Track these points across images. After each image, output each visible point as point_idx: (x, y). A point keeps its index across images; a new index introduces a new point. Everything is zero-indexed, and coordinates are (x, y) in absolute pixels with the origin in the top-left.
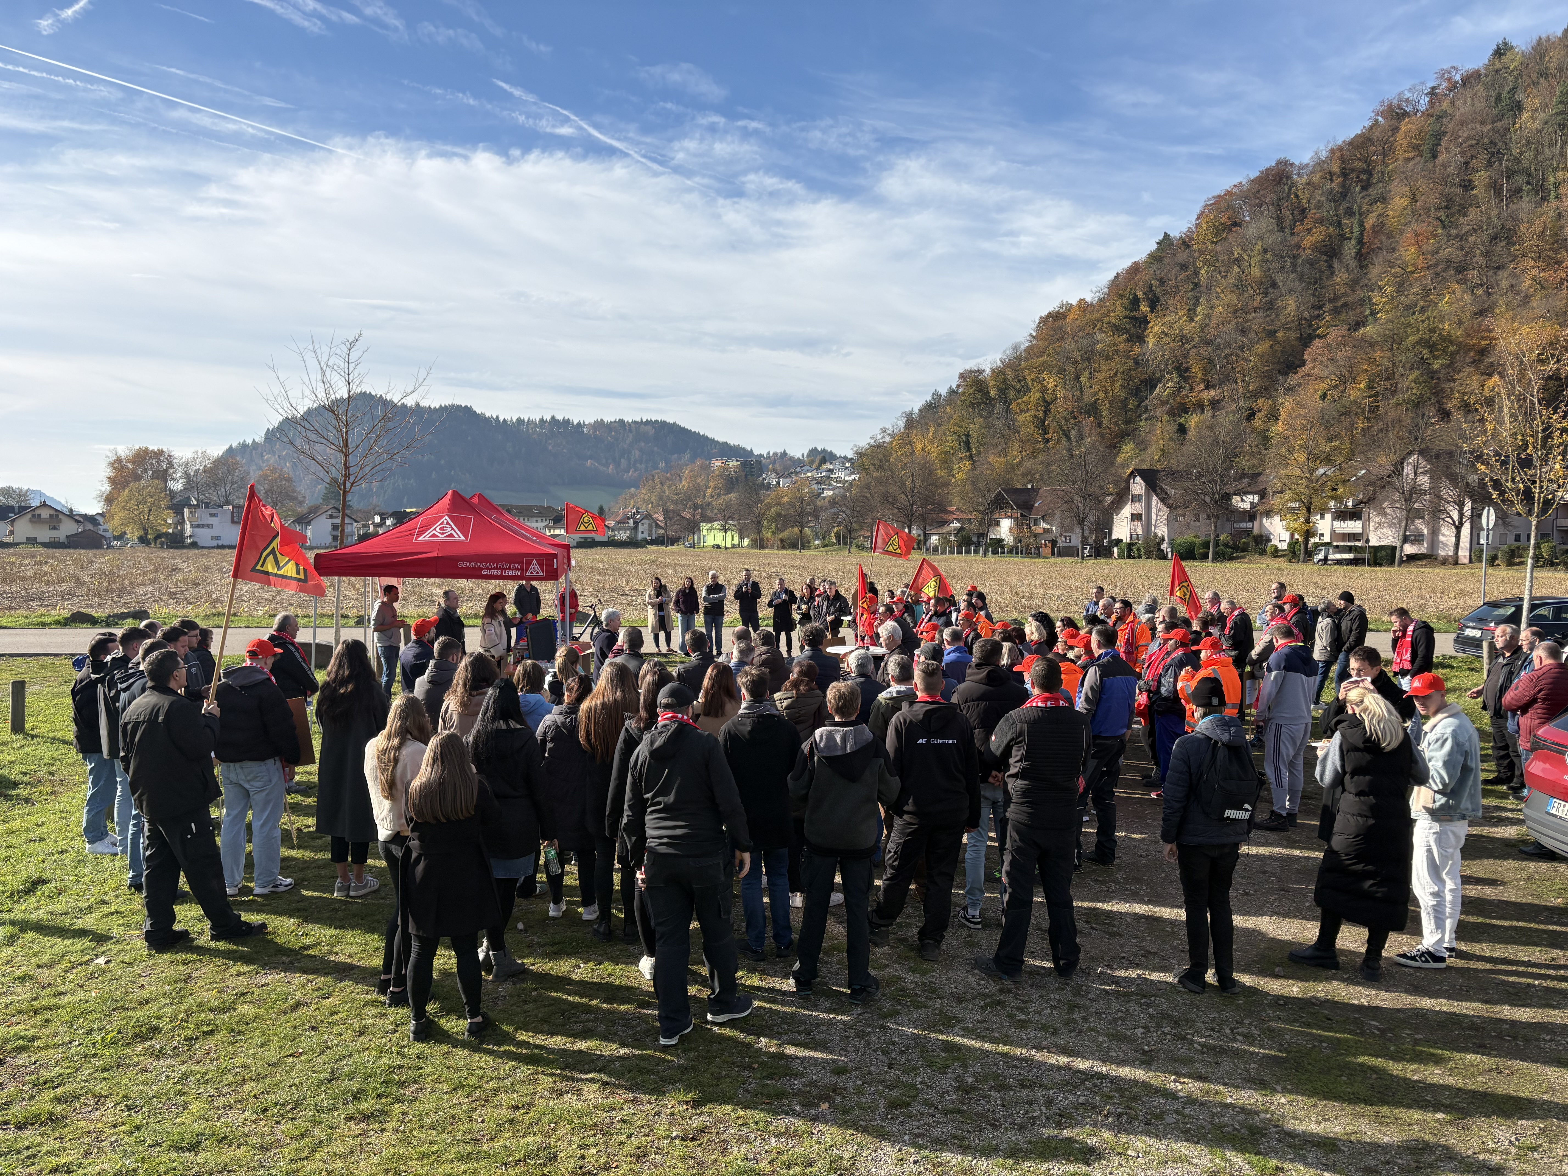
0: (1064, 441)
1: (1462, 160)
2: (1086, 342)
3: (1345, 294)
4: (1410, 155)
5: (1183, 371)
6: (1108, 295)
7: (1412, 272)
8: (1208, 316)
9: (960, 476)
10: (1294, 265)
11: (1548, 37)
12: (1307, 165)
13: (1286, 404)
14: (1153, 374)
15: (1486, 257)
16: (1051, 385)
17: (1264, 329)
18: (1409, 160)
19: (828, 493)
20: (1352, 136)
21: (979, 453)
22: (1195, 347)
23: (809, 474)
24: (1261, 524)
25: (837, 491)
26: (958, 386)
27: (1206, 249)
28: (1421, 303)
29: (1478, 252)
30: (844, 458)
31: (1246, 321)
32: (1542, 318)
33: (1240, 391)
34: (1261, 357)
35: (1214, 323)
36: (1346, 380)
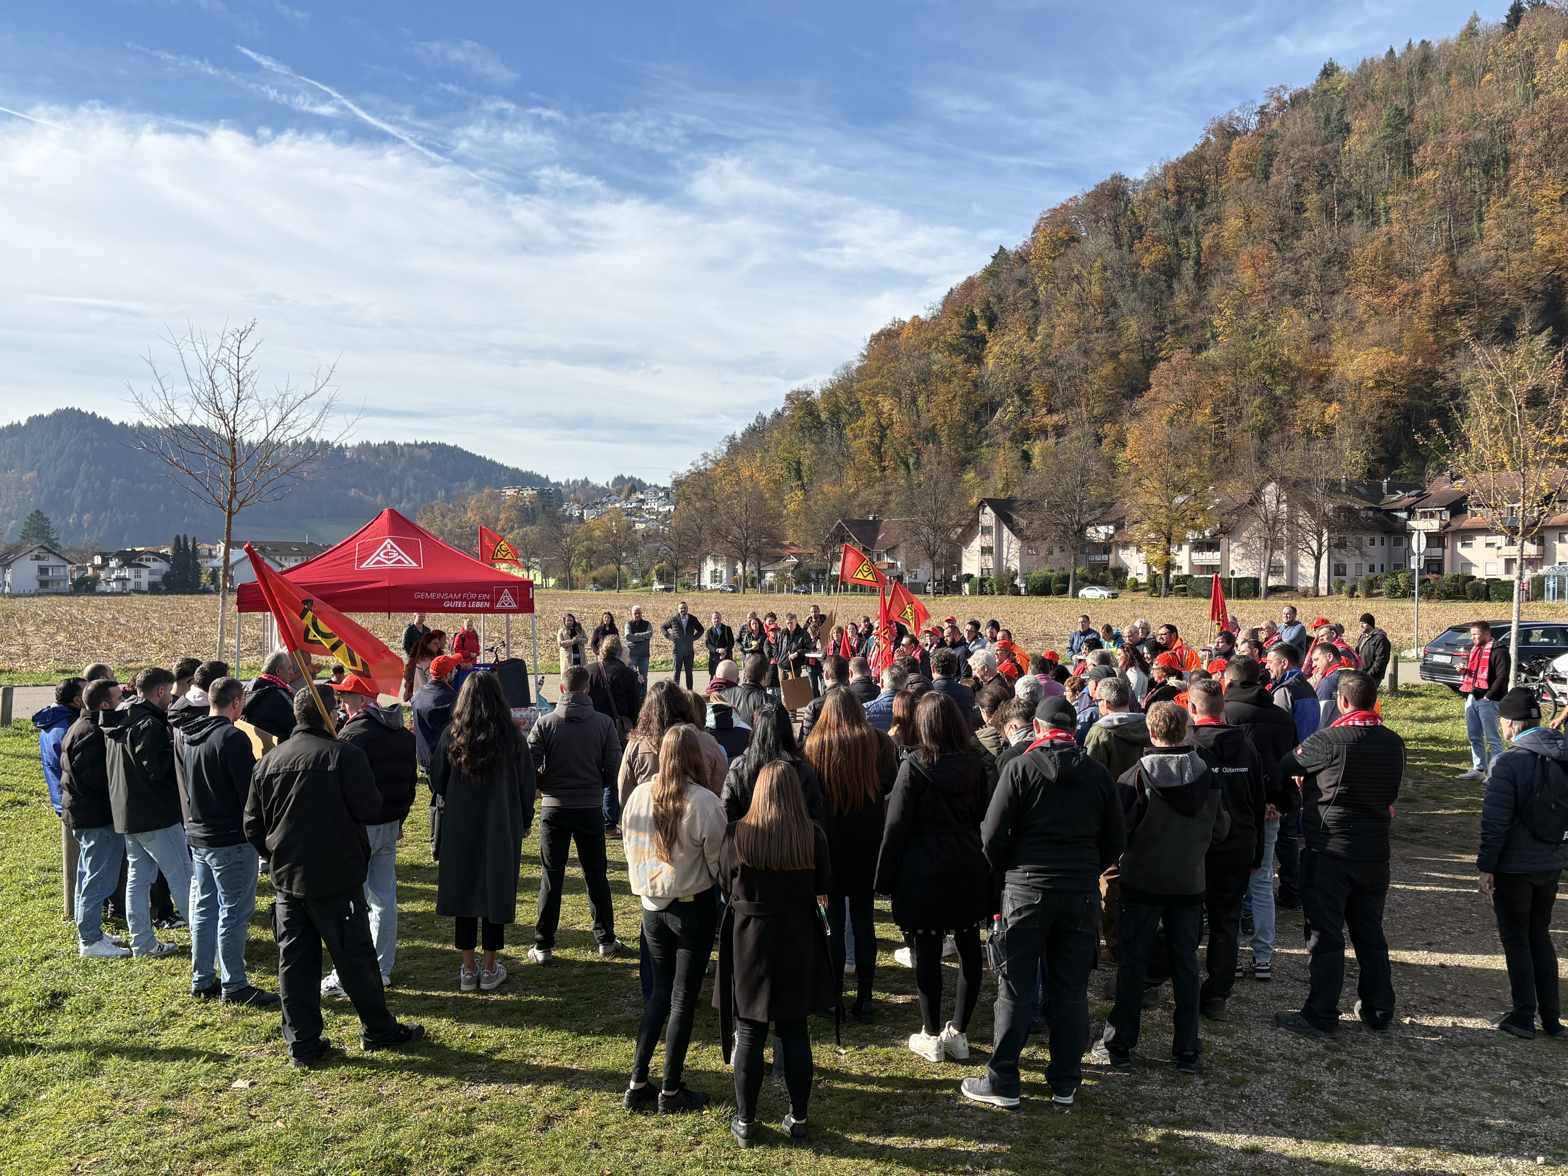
0: (902, 471)
1: (1294, 182)
2: (922, 362)
3: (1185, 316)
4: (1243, 175)
5: (1024, 395)
6: (943, 312)
7: (1250, 295)
8: (1049, 336)
9: (792, 507)
10: (1134, 284)
11: (1372, 59)
12: (1142, 181)
13: (1133, 431)
14: (993, 397)
15: (1320, 281)
16: (886, 409)
17: (1107, 350)
18: (1241, 180)
19: (640, 526)
20: (1185, 153)
21: (811, 482)
22: (1035, 368)
23: (618, 505)
24: (1117, 557)
25: (650, 524)
26: (784, 409)
27: (1045, 265)
28: (1261, 327)
29: (1312, 276)
30: (656, 486)
31: (1089, 342)
32: (1377, 344)
33: (1085, 416)
34: (1105, 379)
35: (1055, 343)
36: (1191, 404)
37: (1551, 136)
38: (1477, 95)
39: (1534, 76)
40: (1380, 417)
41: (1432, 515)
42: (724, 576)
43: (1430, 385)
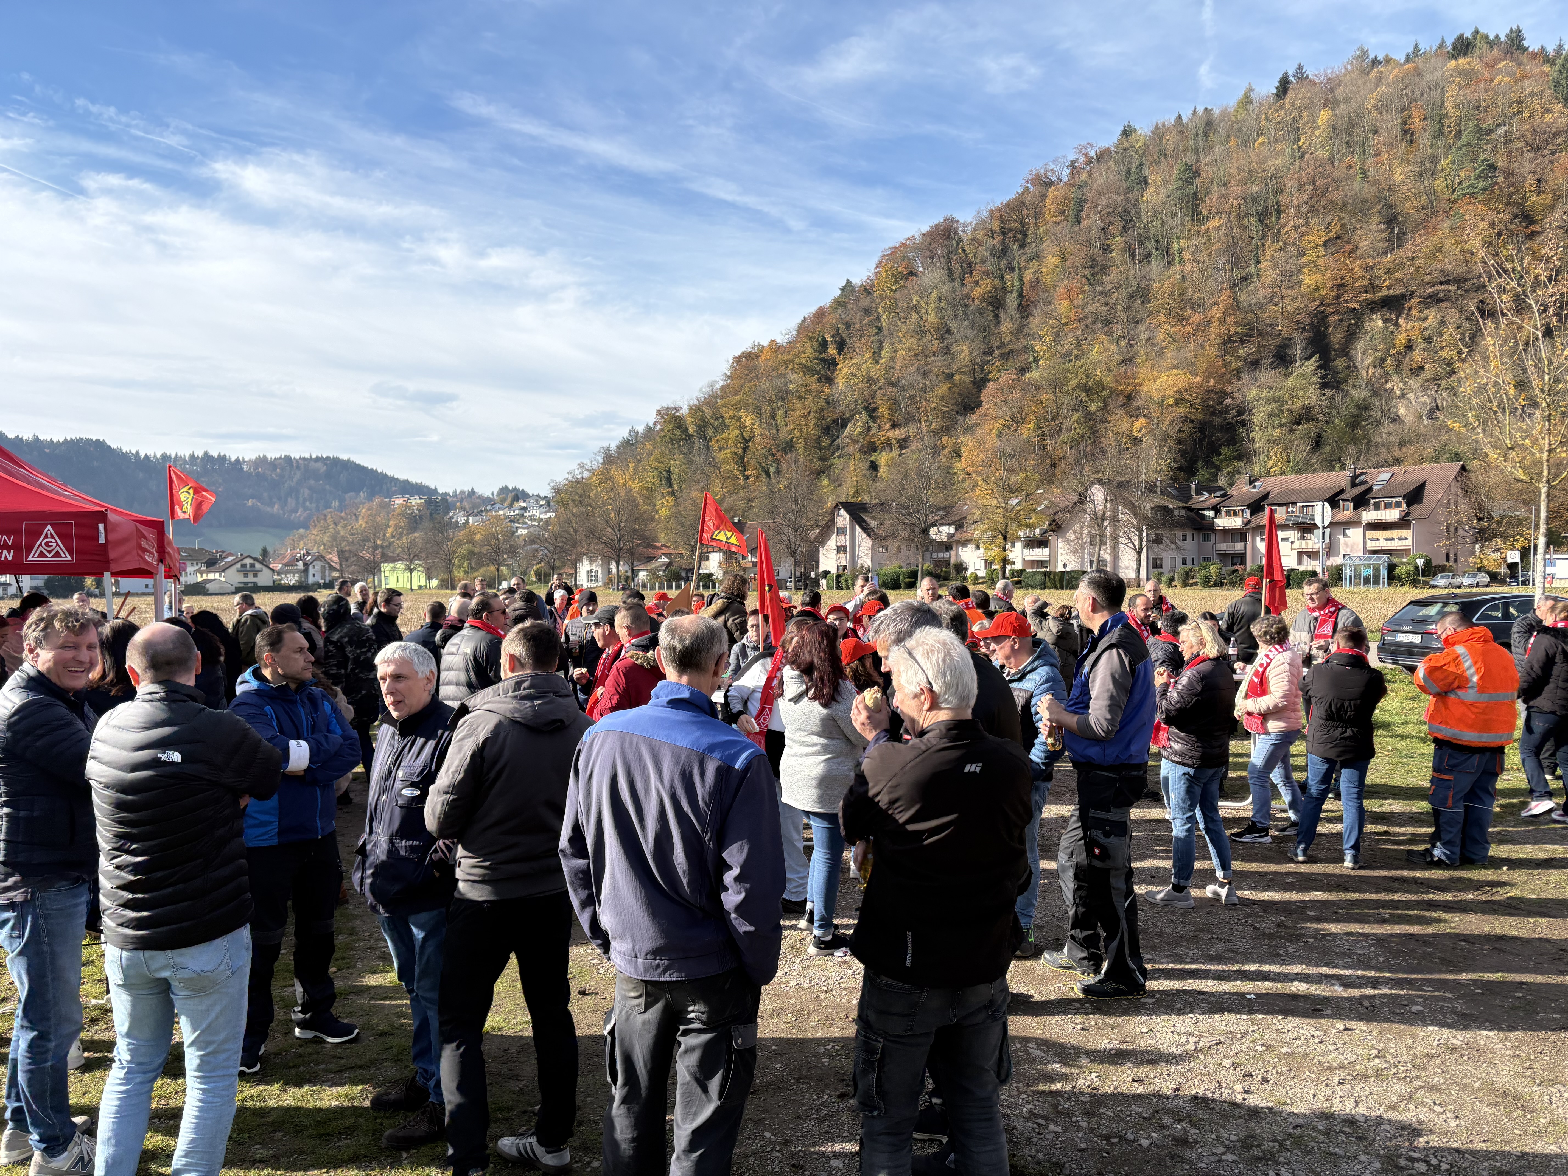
0: (764, 478)
1: (1102, 226)
2: (780, 382)
3: (1011, 342)
4: (1058, 219)
5: (872, 412)
6: (798, 337)
7: (1066, 324)
8: (892, 359)
9: (663, 512)
10: (965, 313)
11: (1164, 123)
12: (971, 223)
13: (967, 442)
14: (844, 414)
15: (1126, 312)
16: (748, 424)
17: (943, 372)
18: (1057, 223)
19: (522, 532)
20: (1008, 200)
21: (681, 489)
22: (880, 388)
23: (501, 513)
24: (957, 555)
25: (532, 529)
26: (655, 424)
27: (887, 296)
28: (1076, 352)
29: (1119, 307)
30: (538, 496)
31: (927, 365)
32: (1176, 367)
33: (924, 429)
34: (942, 398)
35: (897, 366)
36: (1017, 420)
37: (1315, 189)
38: (1252, 154)
39: (1299, 139)
40: (1180, 431)
41: (1235, 514)
42: (600, 575)
43: (1221, 403)
